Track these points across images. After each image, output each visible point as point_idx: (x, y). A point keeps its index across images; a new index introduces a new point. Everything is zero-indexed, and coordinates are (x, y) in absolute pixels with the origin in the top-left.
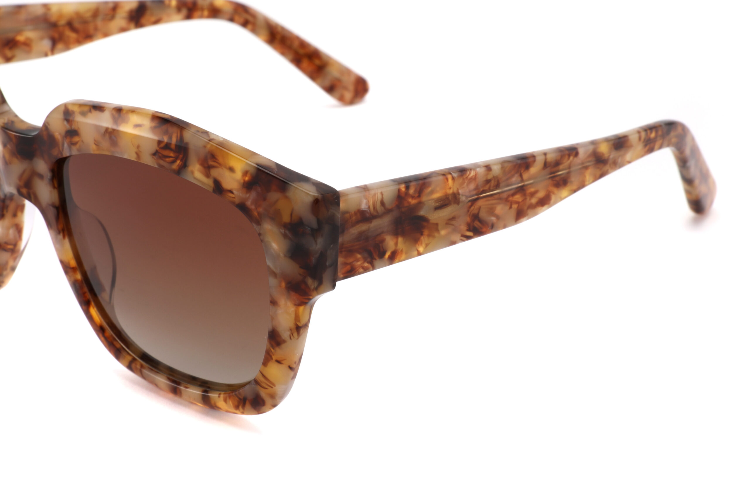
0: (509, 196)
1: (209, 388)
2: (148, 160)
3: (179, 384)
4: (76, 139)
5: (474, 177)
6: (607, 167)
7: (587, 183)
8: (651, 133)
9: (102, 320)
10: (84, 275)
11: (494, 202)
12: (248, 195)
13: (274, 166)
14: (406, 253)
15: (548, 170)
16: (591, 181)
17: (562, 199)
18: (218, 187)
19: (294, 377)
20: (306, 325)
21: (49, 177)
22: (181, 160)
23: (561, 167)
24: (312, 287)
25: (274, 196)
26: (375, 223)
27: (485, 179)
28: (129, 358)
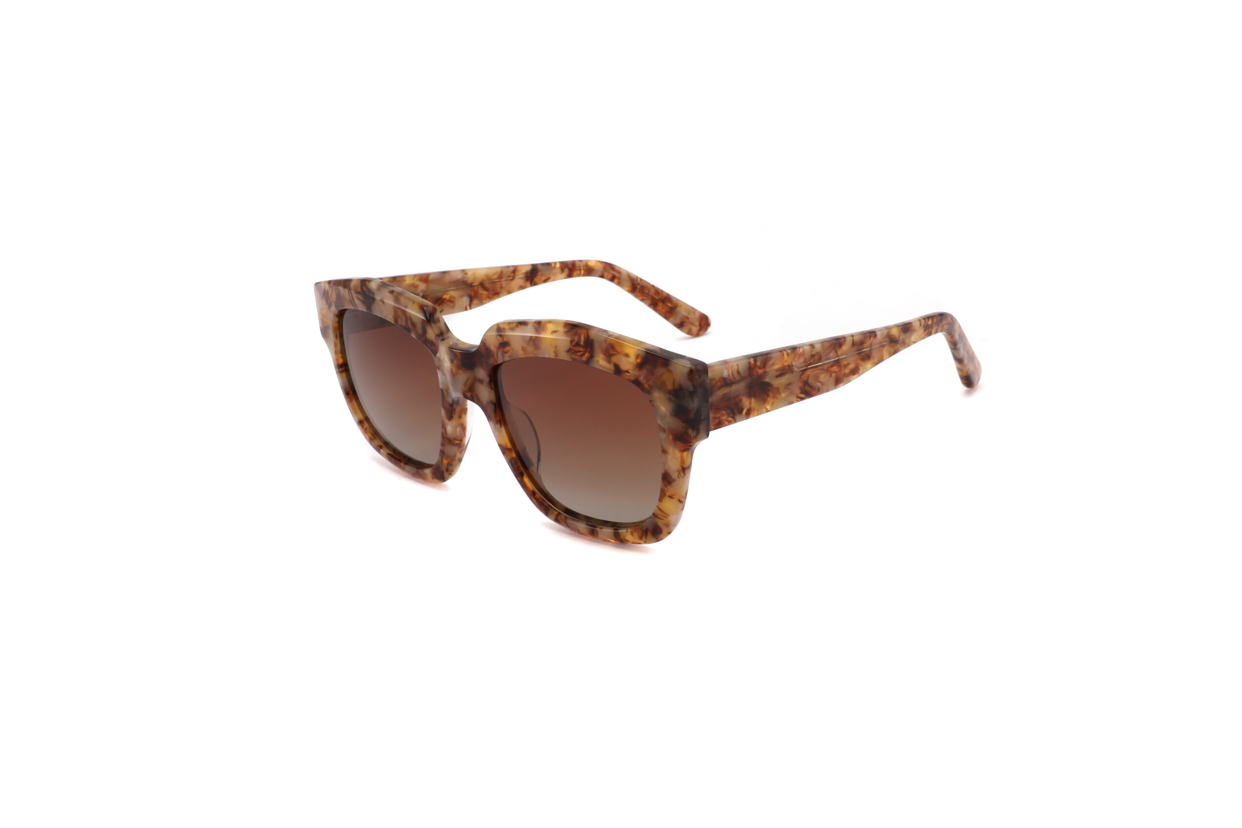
0: (828, 367)
1: (618, 527)
2: (564, 356)
3: (595, 527)
4: (507, 348)
5: (802, 353)
6: (899, 346)
7: (884, 358)
8: (929, 320)
9: (533, 487)
10: (518, 454)
11: (819, 372)
12: (640, 373)
13: (658, 350)
14: (758, 411)
15: (855, 348)
16: (887, 357)
17: (867, 370)
18: (618, 370)
19: (683, 509)
20: (689, 467)
21: (487, 381)
22: (589, 353)
23: (865, 346)
24: (692, 436)
25: (660, 371)
26: (734, 388)
27: (810, 354)
28: (556, 513)
